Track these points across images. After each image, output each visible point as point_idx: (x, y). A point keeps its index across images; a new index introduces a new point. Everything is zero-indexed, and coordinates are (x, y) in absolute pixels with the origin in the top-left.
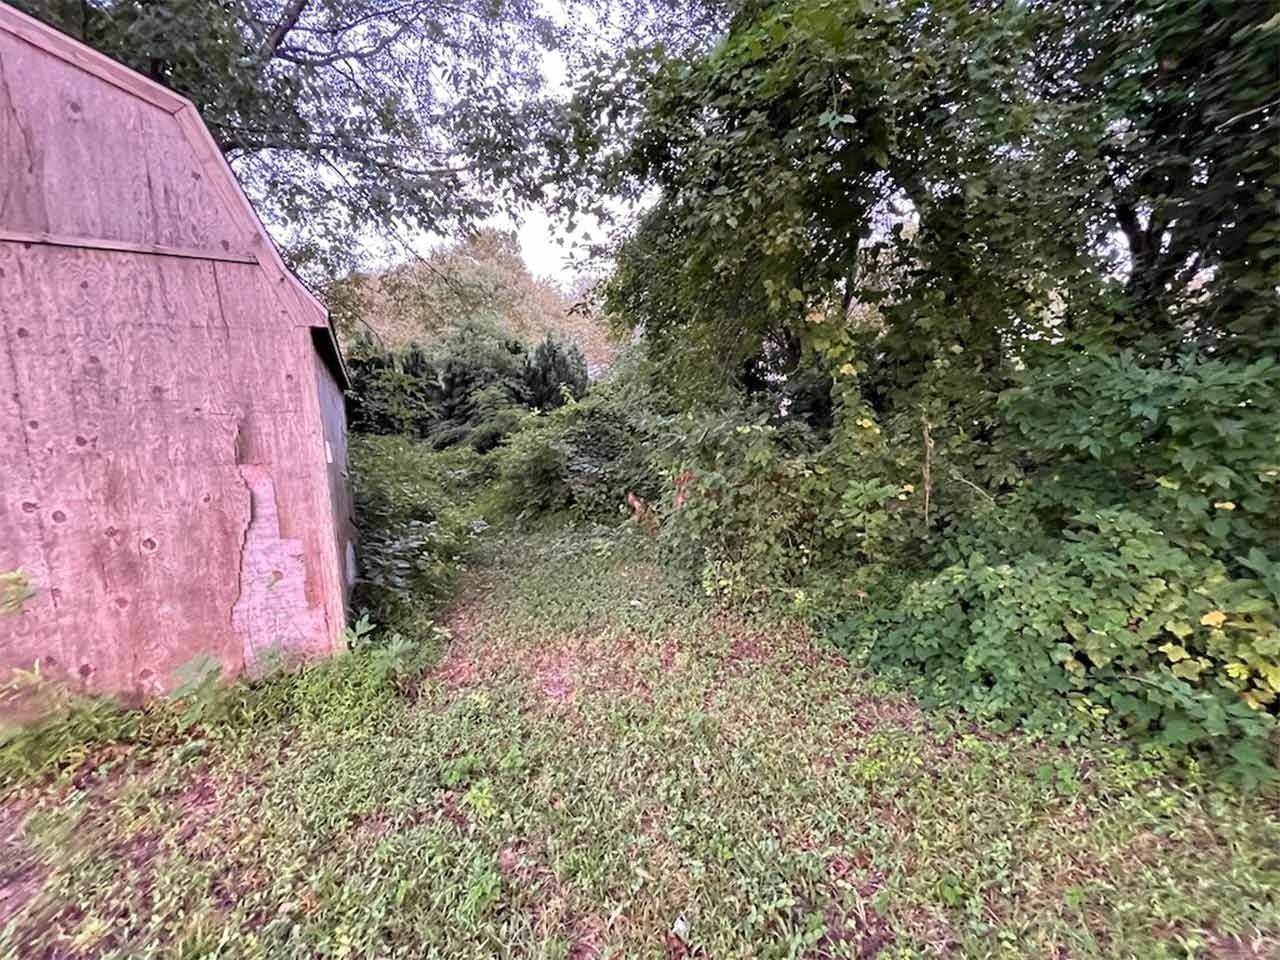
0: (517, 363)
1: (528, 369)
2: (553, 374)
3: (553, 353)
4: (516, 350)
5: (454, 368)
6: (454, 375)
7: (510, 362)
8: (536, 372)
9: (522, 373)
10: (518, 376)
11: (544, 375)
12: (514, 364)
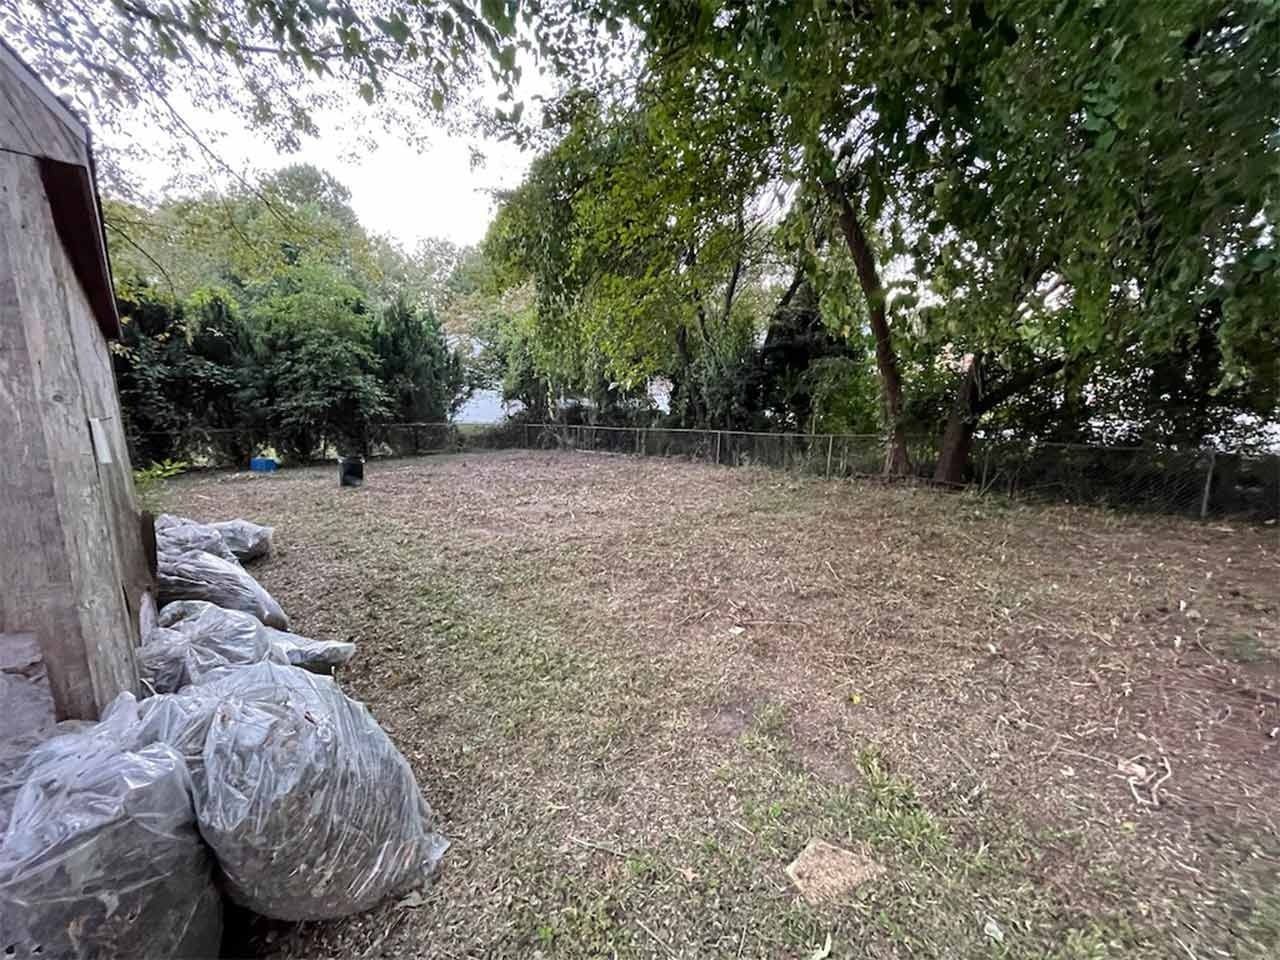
0: (361, 323)
1: (375, 334)
2: (406, 341)
3: (406, 317)
4: (359, 310)
5: (275, 327)
6: (277, 335)
7: (351, 323)
8: (384, 338)
9: (368, 337)
10: (363, 341)
11: (395, 343)
12: (358, 326)
